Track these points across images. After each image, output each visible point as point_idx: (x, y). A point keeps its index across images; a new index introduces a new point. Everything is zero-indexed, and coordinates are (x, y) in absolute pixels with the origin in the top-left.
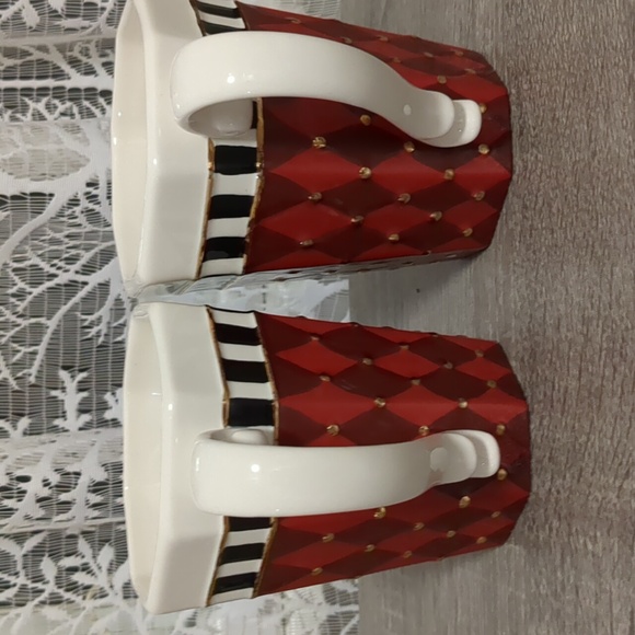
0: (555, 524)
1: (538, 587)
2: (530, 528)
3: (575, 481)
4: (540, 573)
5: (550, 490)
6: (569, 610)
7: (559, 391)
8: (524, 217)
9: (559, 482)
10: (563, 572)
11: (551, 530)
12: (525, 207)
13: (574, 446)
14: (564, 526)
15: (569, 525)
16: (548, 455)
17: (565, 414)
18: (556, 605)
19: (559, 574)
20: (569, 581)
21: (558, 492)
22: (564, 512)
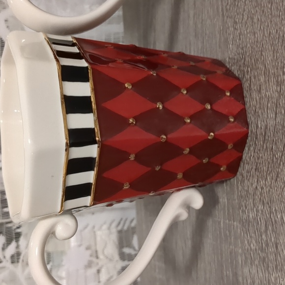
0: (260, 207)
1: (250, 245)
2: (243, 212)
3: (273, 181)
4: (251, 237)
5: (257, 187)
6: (272, 257)
7: (261, 128)
8: (235, 29)
9: (262, 183)
10: (266, 235)
11: (258, 211)
12: (235, 23)
13: (273, 160)
14: (267, 208)
15: (270, 207)
16: (254, 167)
17: (266, 142)
18: (262, 255)
19: (264, 236)
20: (271, 240)
21: (262, 188)
22: (266, 200)
